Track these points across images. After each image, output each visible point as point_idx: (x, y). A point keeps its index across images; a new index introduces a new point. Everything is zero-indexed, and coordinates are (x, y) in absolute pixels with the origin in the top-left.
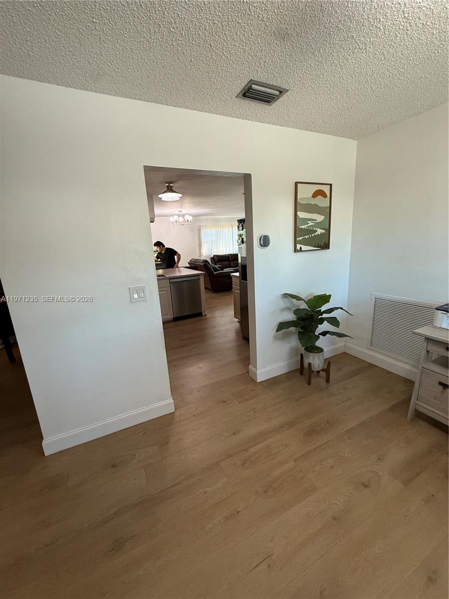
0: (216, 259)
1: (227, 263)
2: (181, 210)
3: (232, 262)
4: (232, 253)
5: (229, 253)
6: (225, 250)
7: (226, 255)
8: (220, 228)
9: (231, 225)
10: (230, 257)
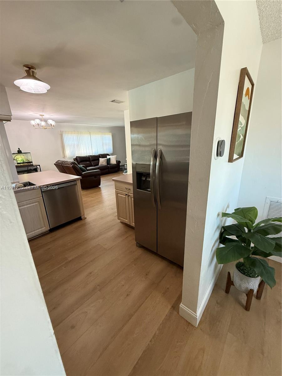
0: (78, 159)
1: (88, 162)
2: (43, 114)
3: (92, 162)
4: (91, 155)
5: (89, 155)
6: (85, 152)
7: (87, 156)
8: (80, 135)
9: (89, 132)
10: (90, 158)
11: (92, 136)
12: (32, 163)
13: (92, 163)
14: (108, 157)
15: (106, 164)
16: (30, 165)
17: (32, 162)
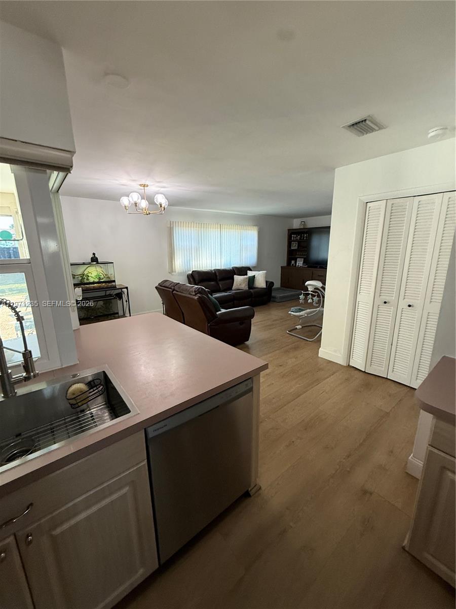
0: (197, 277)
1: (212, 283)
3: (219, 282)
4: (219, 268)
5: (215, 268)
7: (211, 271)
8: (202, 229)
9: (219, 225)
10: (217, 274)
11: (223, 231)
12: (114, 284)
13: (221, 284)
14: (250, 274)
15: (246, 288)
16: (111, 287)
17: (114, 281)
